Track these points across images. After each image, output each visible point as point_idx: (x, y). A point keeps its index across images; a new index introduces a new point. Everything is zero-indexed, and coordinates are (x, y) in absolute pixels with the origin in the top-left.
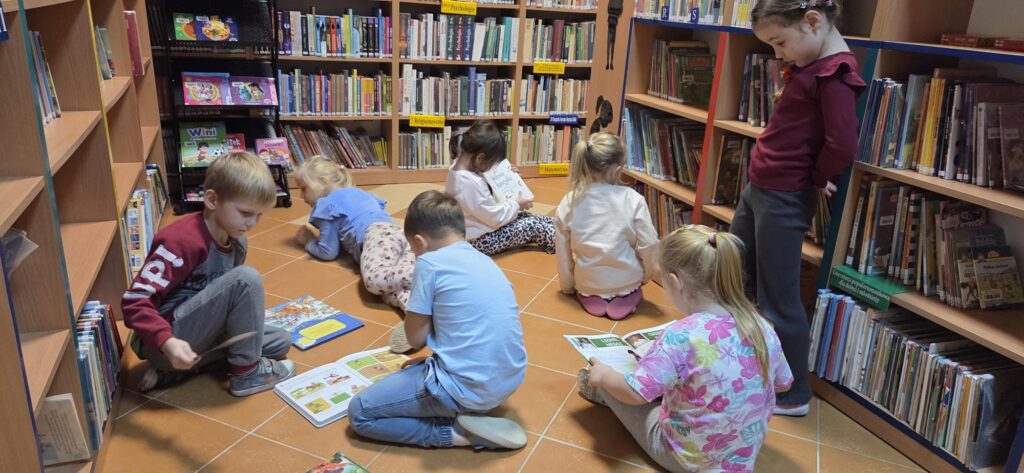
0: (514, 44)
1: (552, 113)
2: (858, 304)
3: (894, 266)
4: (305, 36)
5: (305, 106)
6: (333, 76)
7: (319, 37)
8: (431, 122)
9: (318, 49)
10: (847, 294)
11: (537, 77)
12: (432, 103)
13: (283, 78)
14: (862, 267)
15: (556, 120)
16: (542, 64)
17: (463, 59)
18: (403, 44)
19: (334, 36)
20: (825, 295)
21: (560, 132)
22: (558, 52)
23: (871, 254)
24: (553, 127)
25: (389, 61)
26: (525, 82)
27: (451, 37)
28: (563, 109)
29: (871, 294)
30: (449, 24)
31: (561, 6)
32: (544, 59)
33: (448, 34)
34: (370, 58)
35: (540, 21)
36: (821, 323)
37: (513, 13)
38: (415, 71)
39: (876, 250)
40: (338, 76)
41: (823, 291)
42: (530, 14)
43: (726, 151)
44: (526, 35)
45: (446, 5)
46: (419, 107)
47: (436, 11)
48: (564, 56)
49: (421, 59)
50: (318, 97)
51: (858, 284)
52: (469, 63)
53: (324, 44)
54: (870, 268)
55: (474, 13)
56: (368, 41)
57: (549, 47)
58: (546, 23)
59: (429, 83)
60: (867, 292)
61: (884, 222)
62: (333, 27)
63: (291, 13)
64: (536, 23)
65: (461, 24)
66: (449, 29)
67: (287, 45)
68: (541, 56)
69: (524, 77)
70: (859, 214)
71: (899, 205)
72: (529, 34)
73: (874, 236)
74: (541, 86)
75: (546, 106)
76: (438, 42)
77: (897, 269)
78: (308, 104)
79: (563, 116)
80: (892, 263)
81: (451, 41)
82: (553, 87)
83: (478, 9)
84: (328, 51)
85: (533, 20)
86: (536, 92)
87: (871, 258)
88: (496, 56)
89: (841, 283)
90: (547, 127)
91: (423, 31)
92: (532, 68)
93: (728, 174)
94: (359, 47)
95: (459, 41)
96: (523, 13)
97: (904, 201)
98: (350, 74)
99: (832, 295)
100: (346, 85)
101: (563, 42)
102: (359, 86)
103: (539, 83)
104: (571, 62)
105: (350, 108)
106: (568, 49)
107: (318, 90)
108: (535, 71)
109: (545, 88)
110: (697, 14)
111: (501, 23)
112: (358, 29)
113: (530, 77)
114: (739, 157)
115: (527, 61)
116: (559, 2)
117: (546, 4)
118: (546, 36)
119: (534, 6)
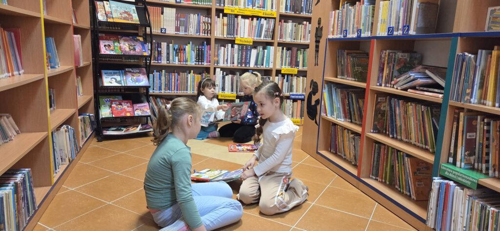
0: (272, 59)
1: (291, 93)
2: (458, 186)
3: (478, 163)
4: (168, 54)
5: (167, 88)
6: (181, 73)
7: (175, 54)
8: (229, 97)
9: (173, 60)
10: (451, 180)
11: (283, 75)
12: (230, 87)
13: (156, 74)
14: (458, 163)
15: (293, 97)
16: (286, 69)
17: (245, 66)
18: (216, 59)
19: (182, 54)
20: (437, 180)
21: (295, 103)
22: (294, 63)
23: (463, 155)
24: (292, 101)
25: (209, 66)
26: (277, 77)
27: (240, 55)
28: (296, 92)
29: (465, 179)
30: (239, 49)
31: (295, 41)
32: (287, 67)
33: (239, 54)
34: (200, 65)
35: (285, 48)
36: (436, 198)
37: (271, 44)
38: (222, 72)
39: (466, 153)
40: (183, 74)
41: (436, 178)
42: (280, 44)
43: (377, 103)
44: (277, 55)
45: (237, 40)
46: (223, 89)
47: (233, 42)
48: (297, 65)
49: (225, 65)
50: (173, 83)
51: (456, 173)
52: (249, 68)
53: (177, 58)
54: (463, 164)
55: (252, 44)
56: (199, 57)
57: (290, 60)
58: (288, 49)
59: (228, 78)
60: (463, 178)
61: (470, 136)
62: (182, 50)
63: (162, 43)
64: (283, 49)
65: (245, 49)
66: (239, 52)
67: (159, 58)
68: (285, 65)
69: (277, 75)
70: (454, 132)
71: (478, 127)
72: (279, 54)
73: (464, 145)
74: (285, 80)
75: (288, 90)
76: (233, 58)
77: (480, 164)
78: (168, 87)
79: (297, 95)
80: (476, 161)
81: (240, 57)
82: (292, 80)
83: (254, 42)
84: (179, 61)
85: (281, 48)
86: (283, 83)
87: (463, 158)
88: (263, 65)
89: (446, 173)
90: (288, 101)
91: (226, 52)
92: (280, 71)
93: (380, 116)
94: (194, 59)
95: (244, 57)
96: (276, 44)
97: (480, 124)
98: (190, 73)
99: (442, 181)
100: (187, 78)
101: (297, 58)
102: (194, 79)
103: (284, 78)
104: (301, 68)
105: (189, 89)
106: (299, 62)
107: (173, 80)
108: (282, 72)
109: (287, 81)
110: (361, 32)
111: (265, 49)
112: (194, 51)
113: (280, 75)
114: (385, 106)
115: (278, 67)
116: (294, 39)
117: (288, 40)
118: (288, 55)
119: (281, 41)
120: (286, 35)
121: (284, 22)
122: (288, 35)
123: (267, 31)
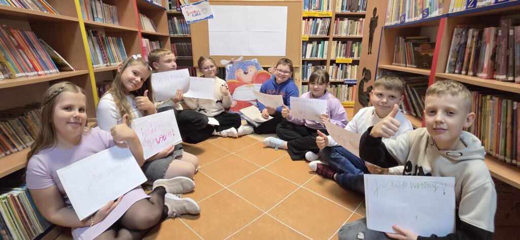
0: (326, 51)
1: (345, 79)
15: (347, 82)
16: (340, 59)
21: (350, 88)
22: (349, 54)
24: (347, 86)
26: (332, 66)
28: (351, 78)
31: (351, 35)
32: (342, 58)
35: (340, 42)
37: (326, 39)
42: (334, 39)
44: (332, 48)
48: (352, 55)
55: (308, 40)
57: (345, 52)
58: (343, 43)
64: (338, 43)
68: (340, 56)
72: (334, 47)
74: (340, 69)
75: (342, 77)
79: (351, 81)
82: (346, 69)
83: (310, 39)
85: (336, 42)
86: (337, 71)
88: (317, 56)
90: (343, 86)
92: (335, 61)
96: (331, 39)
101: (352, 50)
103: (339, 67)
104: (356, 58)
106: (354, 53)
108: (337, 62)
109: (342, 69)
111: (319, 44)
113: (334, 65)
115: (333, 58)
116: (350, 34)
117: (343, 35)
118: (343, 48)
119: (337, 36)
120: (341, 30)
121: (340, 20)
122: (343, 31)
123: (323, 28)
